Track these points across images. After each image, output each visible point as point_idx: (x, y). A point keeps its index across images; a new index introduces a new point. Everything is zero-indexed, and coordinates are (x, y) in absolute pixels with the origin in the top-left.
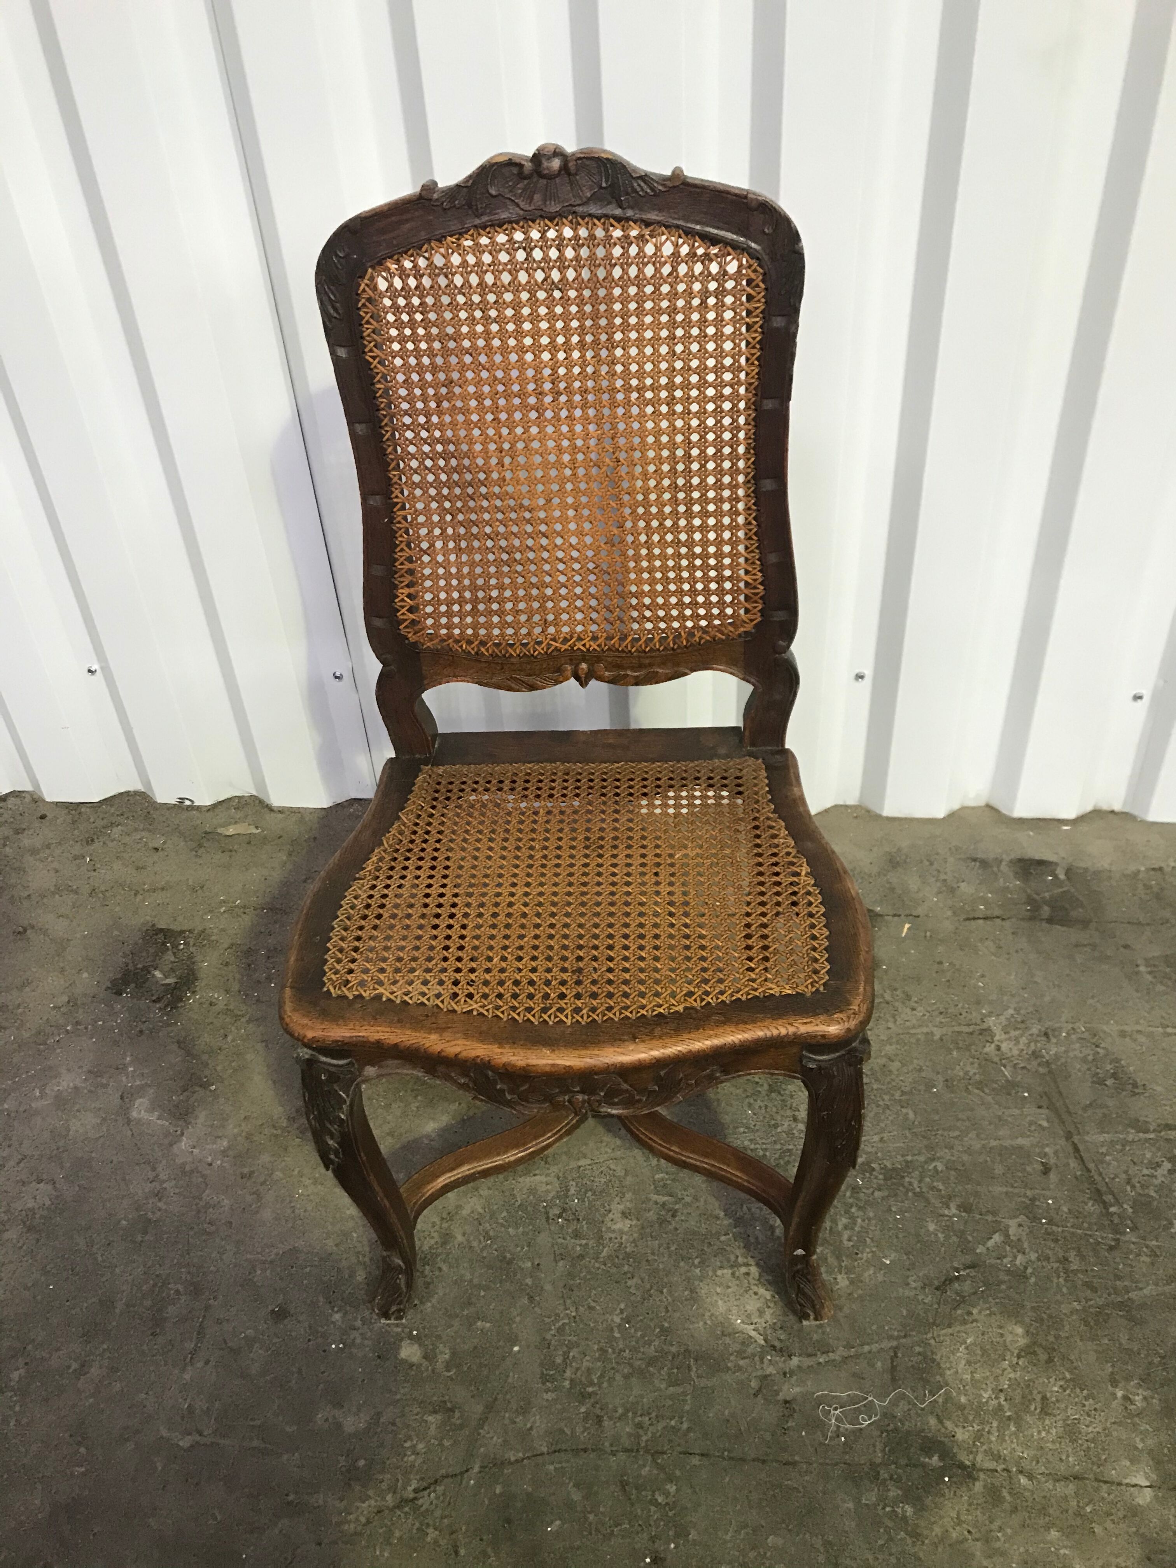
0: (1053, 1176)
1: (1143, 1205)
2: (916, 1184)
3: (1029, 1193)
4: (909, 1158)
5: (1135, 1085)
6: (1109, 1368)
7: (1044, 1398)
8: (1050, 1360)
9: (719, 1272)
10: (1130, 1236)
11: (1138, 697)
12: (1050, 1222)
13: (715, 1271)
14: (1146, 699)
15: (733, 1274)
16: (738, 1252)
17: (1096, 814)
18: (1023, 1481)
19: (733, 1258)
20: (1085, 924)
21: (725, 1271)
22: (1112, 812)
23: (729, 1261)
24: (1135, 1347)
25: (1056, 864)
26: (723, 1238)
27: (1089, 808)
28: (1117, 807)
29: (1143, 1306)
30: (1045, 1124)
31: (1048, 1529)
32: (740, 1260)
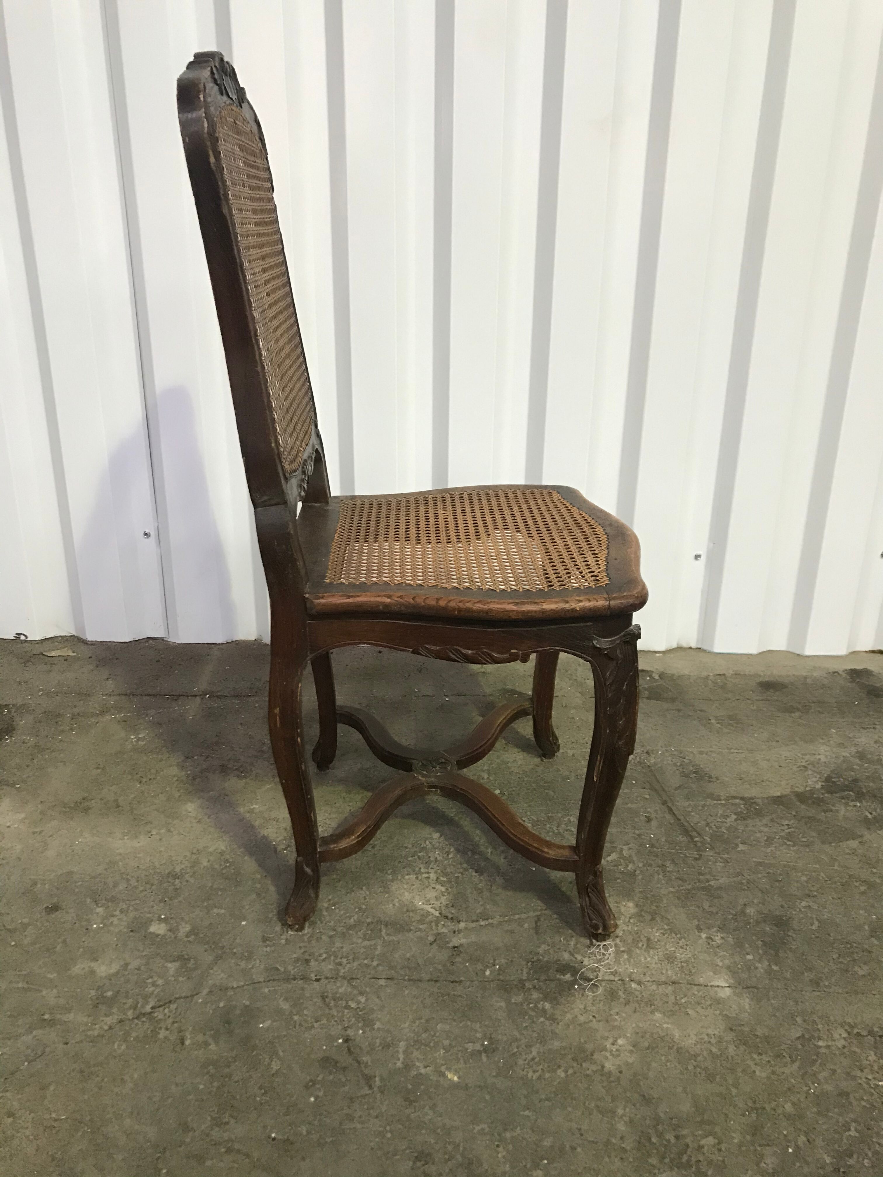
0: (654, 823)
1: (717, 837)
2: (555, 828)
3: (637, 832)
4: (550, 815)
5: (710, 777)
6: (696, 922)
7: (649, 940)
8: (653, 919)
9: (407, 877)
10: (709, 853)
11: (697, 557)
12: (652, 846)
13: (403, 877)
14: (703, 558)
15: (417, 878)
16: (421, 866)
17: (679, 649)
18: (634, 985)
19: (417, 869)
20: (673, 700)
21: (411, 876)
22: (690, 648)
23: (414, 871)
24: (714, 910)
25: (652, 672)
26: (410, 859)
27: (675, 645)
28: (693, 645)
29: (720, 888)
30: (648, 797)
31: (652, 1012)
32: (422, 870)
